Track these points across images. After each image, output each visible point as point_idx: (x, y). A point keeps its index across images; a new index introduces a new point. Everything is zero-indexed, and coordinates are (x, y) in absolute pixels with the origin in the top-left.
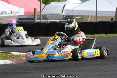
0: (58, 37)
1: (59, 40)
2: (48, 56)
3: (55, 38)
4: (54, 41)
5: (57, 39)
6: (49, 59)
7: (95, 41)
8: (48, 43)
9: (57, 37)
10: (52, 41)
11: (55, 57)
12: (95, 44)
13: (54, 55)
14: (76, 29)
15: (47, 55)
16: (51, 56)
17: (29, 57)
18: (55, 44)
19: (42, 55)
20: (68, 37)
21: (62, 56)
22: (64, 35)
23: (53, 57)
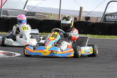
1: (59, 37)
2: (51, 52)
3: (54, 34)
4: (55, 37)
5: (57, 35)
6: (52, 56)
7: (88, 39)
8: (48, 39)
9: (56, 33)
10: (52, 37)
11: (59, 54)
12: (88, 42)
13: (57, 51)
15: (50, 51)
16: (55, 52)
17: (30, 51)
18: (56, 41)
19: (44, 50)
21: (64, 53)
22: (61, 31)
23: (56, 53)
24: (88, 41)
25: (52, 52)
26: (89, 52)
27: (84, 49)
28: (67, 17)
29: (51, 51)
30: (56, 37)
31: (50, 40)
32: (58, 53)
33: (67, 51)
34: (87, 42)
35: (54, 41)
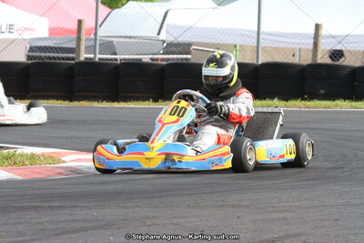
0: (188, 106)
1: (191, 115)
2: (166, 159)
3: (178, 107)
4: (178, 115)
5: (186, 109)
6: (169, 168)
7: (281, 117)
8: (160, 121)
9: (183, 103)
10: (170, 114)
11: (188, 163)
12: (281, 125)
13: (184, 156)
14: (232, 84)
15: (164, 156)
16: (176, 158)
17: (108, 159)
18: (182, 125)
19: (148, 154)
20: (209, 102)
21: (204, 159)
22: (198, 97)
23: (180, 162)
24: (280, 122)
25: (168, 157)
26: (282, 156)
27: (265, 147)
28: (219, 56)
29: (167, 154)
30: (182, 116)
31: (164, 125)
32: (185, 159)
33: (211, 154)
34: (278, 126)
35: (176, 127)
